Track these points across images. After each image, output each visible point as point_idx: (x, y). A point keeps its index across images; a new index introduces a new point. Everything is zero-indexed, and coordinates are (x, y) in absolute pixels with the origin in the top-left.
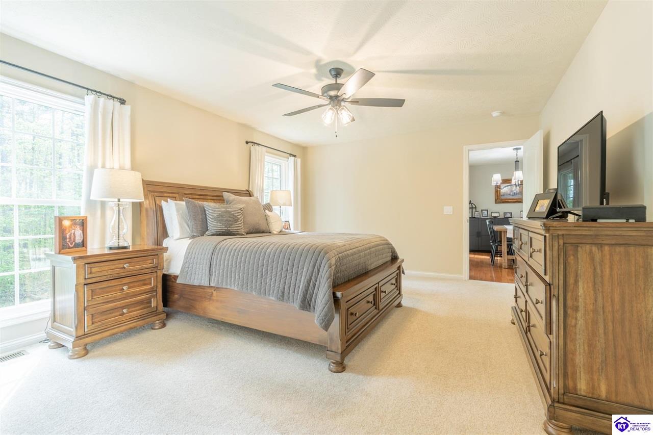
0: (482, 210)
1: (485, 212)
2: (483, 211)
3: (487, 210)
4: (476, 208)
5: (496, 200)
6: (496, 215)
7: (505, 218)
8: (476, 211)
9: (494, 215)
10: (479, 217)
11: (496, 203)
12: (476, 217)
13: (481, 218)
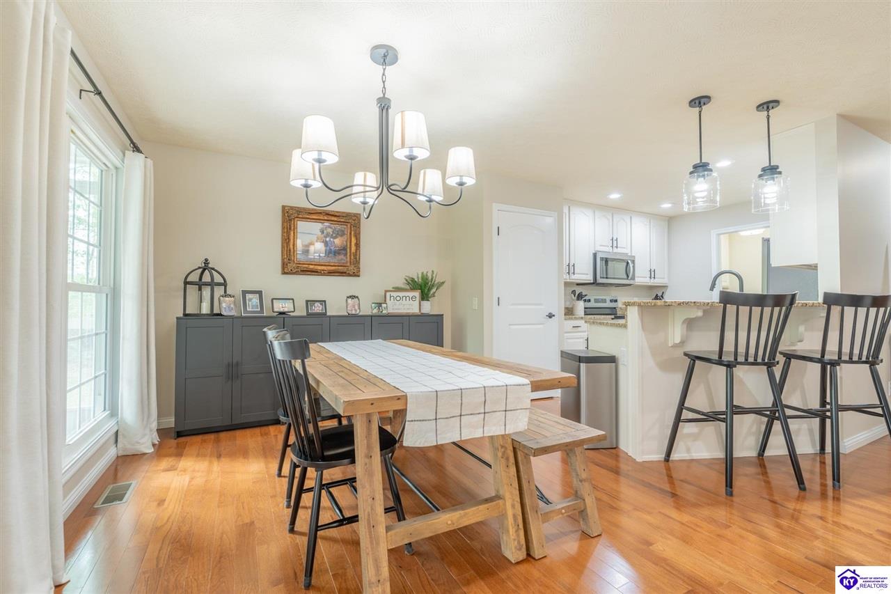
0: (245, 293)
1: (253, 300)
2: (248, 296)
3: (260, 293)
4: (225, 284)
5: (284, 265)
6: (285, 306)
7: (309, 315)
8: (226, 295)
9: (279, 306)
10: (233, 313)
11: (284, 273)
12: (224, 313)
13: (241, 317)
